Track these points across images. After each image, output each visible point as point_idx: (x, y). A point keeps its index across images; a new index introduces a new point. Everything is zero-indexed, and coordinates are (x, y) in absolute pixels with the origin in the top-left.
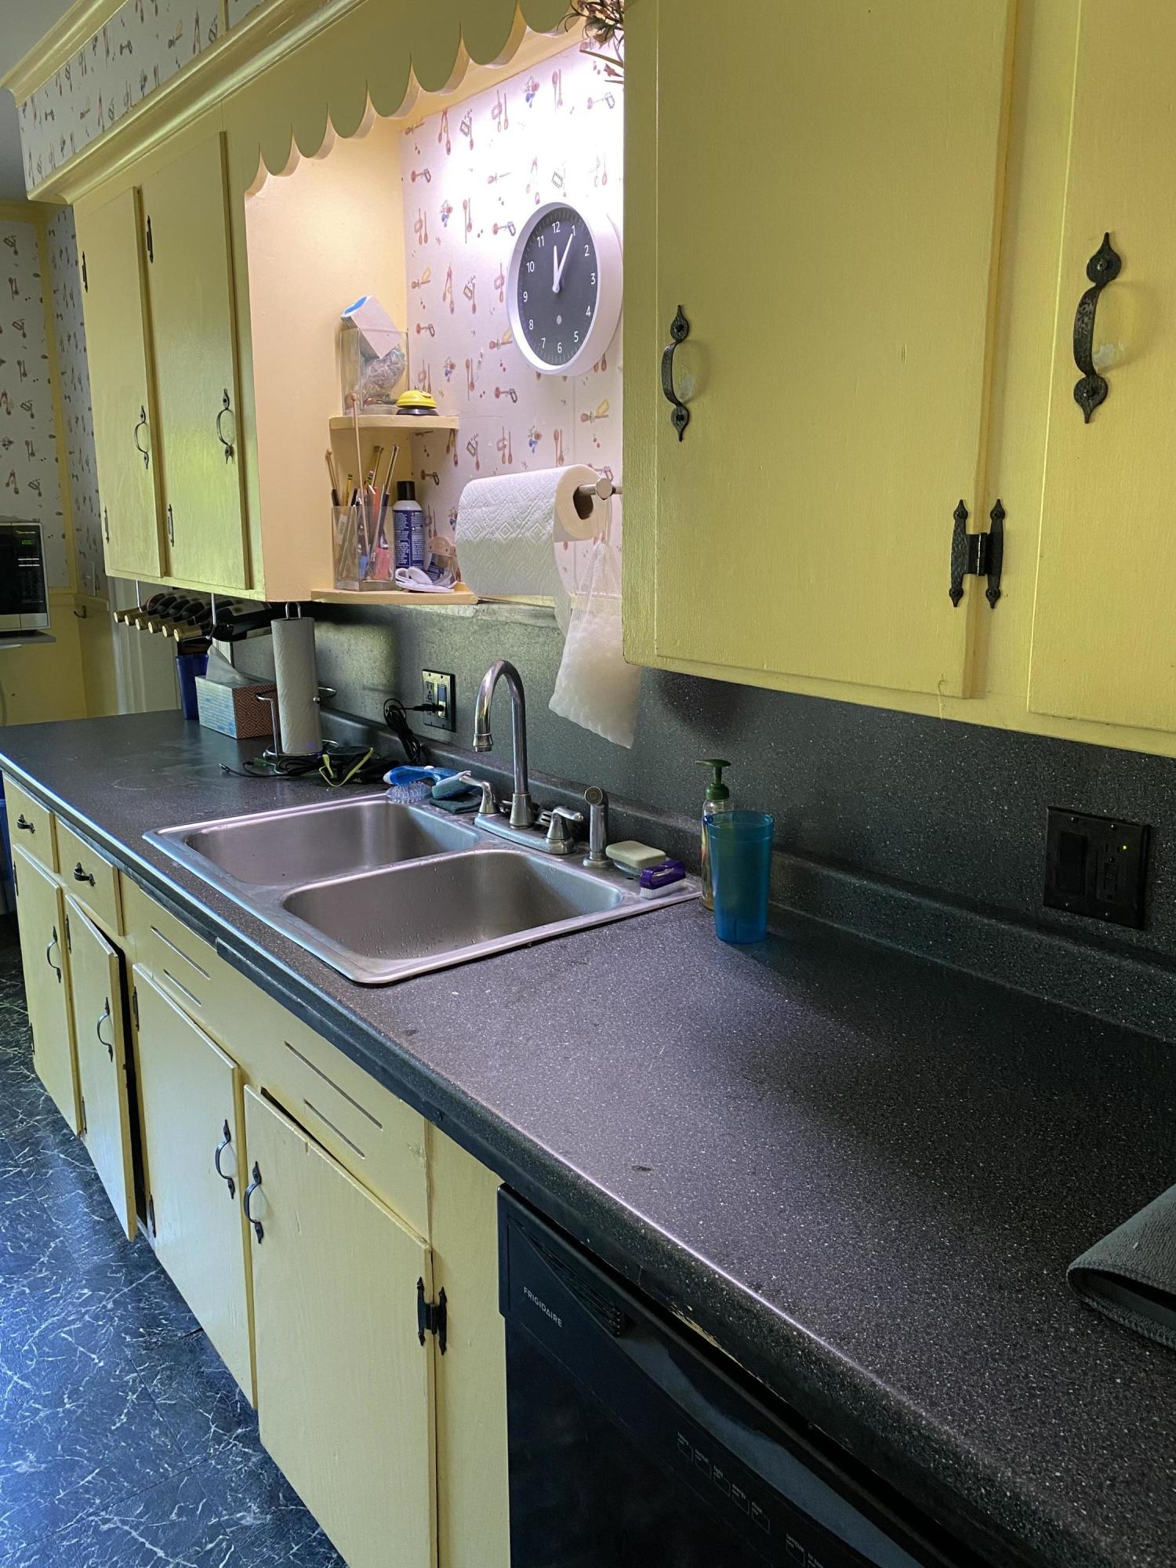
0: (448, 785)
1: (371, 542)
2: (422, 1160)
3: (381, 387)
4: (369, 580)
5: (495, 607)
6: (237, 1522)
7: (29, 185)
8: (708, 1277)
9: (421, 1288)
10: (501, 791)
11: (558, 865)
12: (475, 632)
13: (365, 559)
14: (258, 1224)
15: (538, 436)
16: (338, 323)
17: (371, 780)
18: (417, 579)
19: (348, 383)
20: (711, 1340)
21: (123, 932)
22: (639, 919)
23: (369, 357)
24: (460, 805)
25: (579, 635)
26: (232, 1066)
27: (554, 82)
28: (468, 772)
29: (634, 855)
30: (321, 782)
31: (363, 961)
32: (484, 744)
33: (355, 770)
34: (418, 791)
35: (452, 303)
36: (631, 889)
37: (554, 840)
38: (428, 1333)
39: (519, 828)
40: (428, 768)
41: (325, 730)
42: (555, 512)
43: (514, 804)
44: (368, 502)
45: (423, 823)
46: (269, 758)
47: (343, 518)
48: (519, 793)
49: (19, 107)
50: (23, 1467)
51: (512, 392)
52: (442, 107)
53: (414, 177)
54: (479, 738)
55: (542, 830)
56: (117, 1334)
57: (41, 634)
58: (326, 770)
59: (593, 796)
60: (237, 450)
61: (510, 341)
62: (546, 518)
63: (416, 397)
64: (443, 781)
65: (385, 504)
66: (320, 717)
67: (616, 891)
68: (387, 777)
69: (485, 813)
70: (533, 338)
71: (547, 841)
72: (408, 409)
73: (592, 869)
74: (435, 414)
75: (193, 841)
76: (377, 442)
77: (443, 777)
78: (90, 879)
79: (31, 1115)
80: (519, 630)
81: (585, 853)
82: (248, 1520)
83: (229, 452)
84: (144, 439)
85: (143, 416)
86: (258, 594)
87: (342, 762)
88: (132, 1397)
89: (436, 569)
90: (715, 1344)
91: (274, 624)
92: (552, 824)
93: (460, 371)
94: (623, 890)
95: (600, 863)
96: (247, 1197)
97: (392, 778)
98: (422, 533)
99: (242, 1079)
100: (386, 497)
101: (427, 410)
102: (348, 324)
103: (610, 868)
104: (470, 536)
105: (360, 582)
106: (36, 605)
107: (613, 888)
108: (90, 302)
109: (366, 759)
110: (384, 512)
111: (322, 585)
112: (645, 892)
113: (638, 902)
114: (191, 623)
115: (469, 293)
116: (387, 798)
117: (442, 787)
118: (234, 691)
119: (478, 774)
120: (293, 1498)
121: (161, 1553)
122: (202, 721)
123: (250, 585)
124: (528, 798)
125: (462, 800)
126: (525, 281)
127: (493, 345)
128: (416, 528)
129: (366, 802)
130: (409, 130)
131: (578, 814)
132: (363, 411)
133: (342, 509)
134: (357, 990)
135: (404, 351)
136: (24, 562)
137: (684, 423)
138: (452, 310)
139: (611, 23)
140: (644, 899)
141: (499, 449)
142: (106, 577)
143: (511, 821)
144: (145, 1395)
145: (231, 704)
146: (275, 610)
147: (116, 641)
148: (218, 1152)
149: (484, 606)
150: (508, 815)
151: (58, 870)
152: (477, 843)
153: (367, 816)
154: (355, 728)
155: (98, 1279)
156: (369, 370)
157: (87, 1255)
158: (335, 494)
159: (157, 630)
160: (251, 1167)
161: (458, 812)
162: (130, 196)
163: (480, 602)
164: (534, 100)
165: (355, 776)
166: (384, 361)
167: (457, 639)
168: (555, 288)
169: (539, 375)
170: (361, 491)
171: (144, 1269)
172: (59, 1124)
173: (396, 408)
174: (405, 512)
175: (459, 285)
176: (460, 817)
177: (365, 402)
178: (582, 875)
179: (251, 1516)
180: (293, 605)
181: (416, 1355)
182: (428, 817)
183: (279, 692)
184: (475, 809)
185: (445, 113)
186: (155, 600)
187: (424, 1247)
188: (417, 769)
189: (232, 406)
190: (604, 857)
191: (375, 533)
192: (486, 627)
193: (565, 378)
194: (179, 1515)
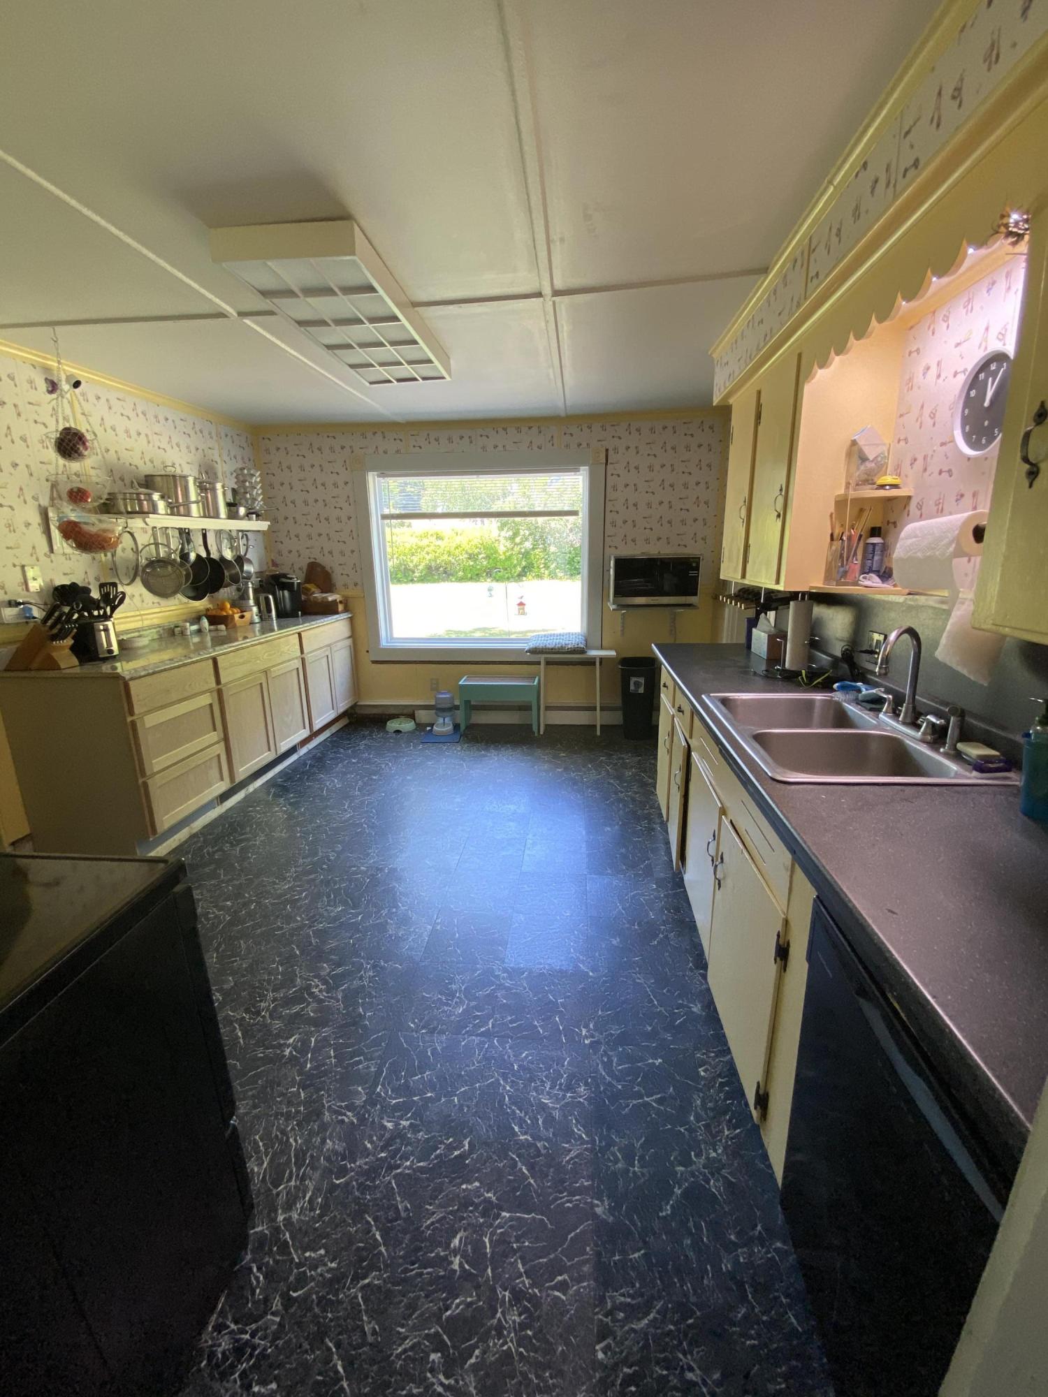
0: (870, 695)
1: (847, 560)
2: (789, 873)
3: (868, 475)
4: (843, 580)
5: (917, 597)
6: (690, 1008)
7: (714, 399)
8: (905, 978)
9: (778, 936)
10: (898, 700)
11: (924, 749)
12: (903, 611)
13: (842, 569)
14: (719, 881)
15: (962, 496)
16: (849, 443)
17: (826, 686)
18: (874, 581)
19: (849, 475)
20: (902, 1015)
21: (691, 737)
22: (964, 788)
23: (863, 459)
24: (874, 706)
25: (959, 613)
26: (720, 805)
27: (1007, 277)
28: (883, 689)
29: (975, 751)
30: (799, 685)
31: (780, 770)
32: (883, 671)
33: (819, 680)
34: (851, 696)
35: (921, 423)
36: (966, 770)
37: (924, 734)
38: (778, 959)
39: (904, 723)
40: (859, 684)
41: (811, 659)
42: (957, 540)
43: (904, 709)
44: (850, 538)
45: (849, 713)
46: (778, 669)
47: (834, 548)
48: (908, 704)
49: (716, 362)
50: (614, 942)
51: (950, 471)
52: (932, 310)
53: (910, 353)
54: (880, 668)
55: (918, 727)
56: (662, 908)
57: (694, 606)
58: (802, 678)
59: (954, 711)
60: (782, 516)
61: (953, 441)
62: (951, 542)
63: (889, 479)
64: (865, 691)
65: (859, 539)
66: (810, 652)
67: (955, 768)
68: (835, 686)
69: (886, 712)
70: (968, 438)
71: (920, 733)
72: (882, 487)
73: (946, 755)
74: (899, 488)
75: (725, 702)
76: (861, 506)
77: (867, 690)
78: (683, 712)
79: (651, 808)
80: (930, 611)
81: (944, 744)
82: (695, 1010)
83: (779, 516)
84: (744, 513)
85: (745, 502)
86: (781, 587)
87: (812, 675)
88: (661, 936)
89: (886, 575)
90: (905, 1018)
91: (792, 603)
92: (925, 724)
93: (920, 463)
94: (961, 770)
95: (952, 752)
96: (716, 866)
97: (838, 687)
98: (882, 555)
99: (723, 811)
100: (861, 536)
101: (895, 486)
102: (854, 443)
103: (957, 756)
104: (902, 555)
105: (837, 581)
106: (694, 593)
107: (953, 767)
108: (733, 449)
109: (827, 675)
110: (858, 543)
111: (816, 582)
112: (975, 773)
113: (969, 778)
114: (752, 601)
115: (933, 415)
116: (832, 697)
117: (865, 695)
118: (769, 636)
119: (888, 691)
120: (715, 1010)
121: (656, 1003)
122: (753, 650)
123: (778, 582)
124: (914, 708)
125: (875, 704)
126: (968, 402)
127: (943, 444)
128: (878, 552)
129: (818, 697)
130: (912, 327)
131: (943, 721)
132: (855, 490)
133: (835, 543)
134: (770, 781)
135: (886, 454)
136: (692, 574)
137: (1033, 476)
138: (920, 427)
139: (1021, 232)
140: (973, 777)
141: (936, 505)
142: (719, 579)
143: (900, 719)
144: (666, 937)
145: (766, 641)
146: (794, 596)
147: (727, 610)
148: (709, 843)
149: (911, 596)
150: (899, 715)
151: (674, 707)
152: (875, 728)
153: (817, 704)
154: (826, 659)
155: (660, 883)
156: (862, 468)
157: (660, 873)
158: (832, 535)
159: (736, 604)
160: (720, 854)
161: (871, 710)
162: (755, 395)
163: (909, 594)
164: (991, 292)
165: (818, 683)
166: (872, 461)
167: (893, 615)
168: (986, 404)
169: (969, 459)
170: (847, 533)
171: (680, 888)
172: (661, 815)
173: (875, 486)
174: (872, 544)
175: (927, 412)
176: (871, 713)
177: (857, 485)
178: (937, 757)
179: (697, 1008)
180: (804, 594)
181: (772, 968)
182: (852, 709)
183: (789, 637)
184: (880, 710)
185: (934, 312)
186: (740, 591)
187: (783, 916)
188: (853, 684)
189: (783, 493)
190: (955, 749)
191: (851, 553)
192: (910, 608)
193: (986, 459)
194: (667, 992)
